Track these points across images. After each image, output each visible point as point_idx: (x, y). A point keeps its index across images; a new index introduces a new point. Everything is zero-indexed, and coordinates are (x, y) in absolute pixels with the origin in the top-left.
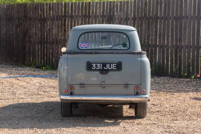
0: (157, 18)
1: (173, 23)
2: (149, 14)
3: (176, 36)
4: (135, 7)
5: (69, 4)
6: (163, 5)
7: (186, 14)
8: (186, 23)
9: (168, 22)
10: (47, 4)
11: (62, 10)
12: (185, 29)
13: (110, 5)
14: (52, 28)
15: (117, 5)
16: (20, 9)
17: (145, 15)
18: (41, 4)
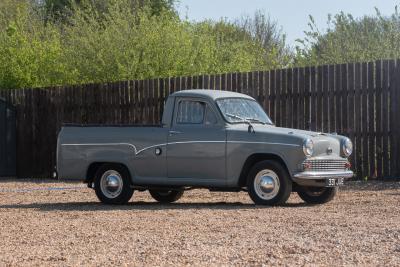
0: (307, 95)
1: (332, 100)
2: (296, 90)
3: (338, 119)
4: (272, 80)
5: (167, 80)
6: (316, 76)
7: (351, 87)
8: (352, 100)
9: (326, 99)
10: (131, 82)
11: (156, 89)
12: (352, 108)
13: (234, 80)
14: (141, 118)
15: (245, 78)
16: (89, 93)
17: (289, 90)
18: (122, 83)
